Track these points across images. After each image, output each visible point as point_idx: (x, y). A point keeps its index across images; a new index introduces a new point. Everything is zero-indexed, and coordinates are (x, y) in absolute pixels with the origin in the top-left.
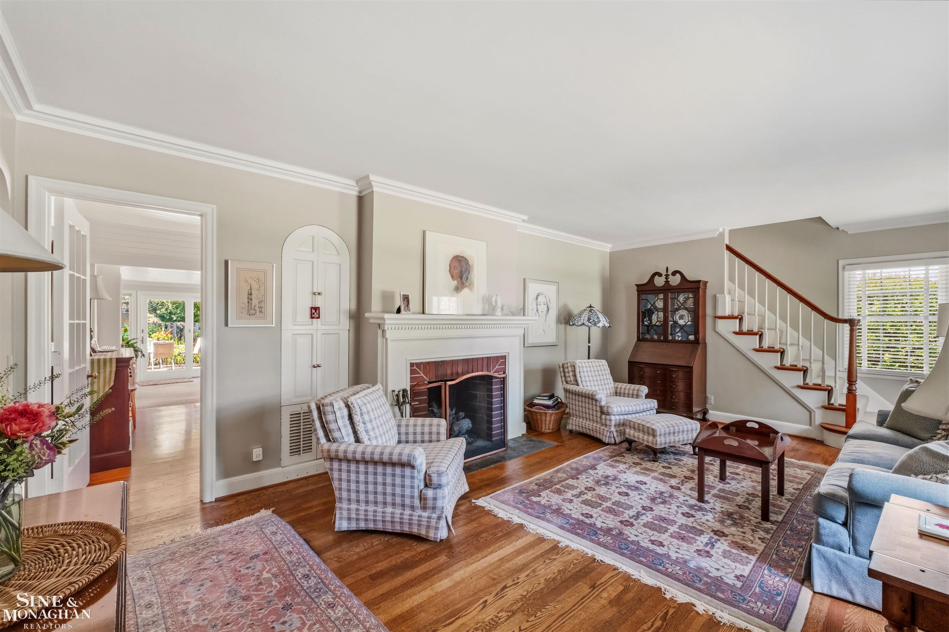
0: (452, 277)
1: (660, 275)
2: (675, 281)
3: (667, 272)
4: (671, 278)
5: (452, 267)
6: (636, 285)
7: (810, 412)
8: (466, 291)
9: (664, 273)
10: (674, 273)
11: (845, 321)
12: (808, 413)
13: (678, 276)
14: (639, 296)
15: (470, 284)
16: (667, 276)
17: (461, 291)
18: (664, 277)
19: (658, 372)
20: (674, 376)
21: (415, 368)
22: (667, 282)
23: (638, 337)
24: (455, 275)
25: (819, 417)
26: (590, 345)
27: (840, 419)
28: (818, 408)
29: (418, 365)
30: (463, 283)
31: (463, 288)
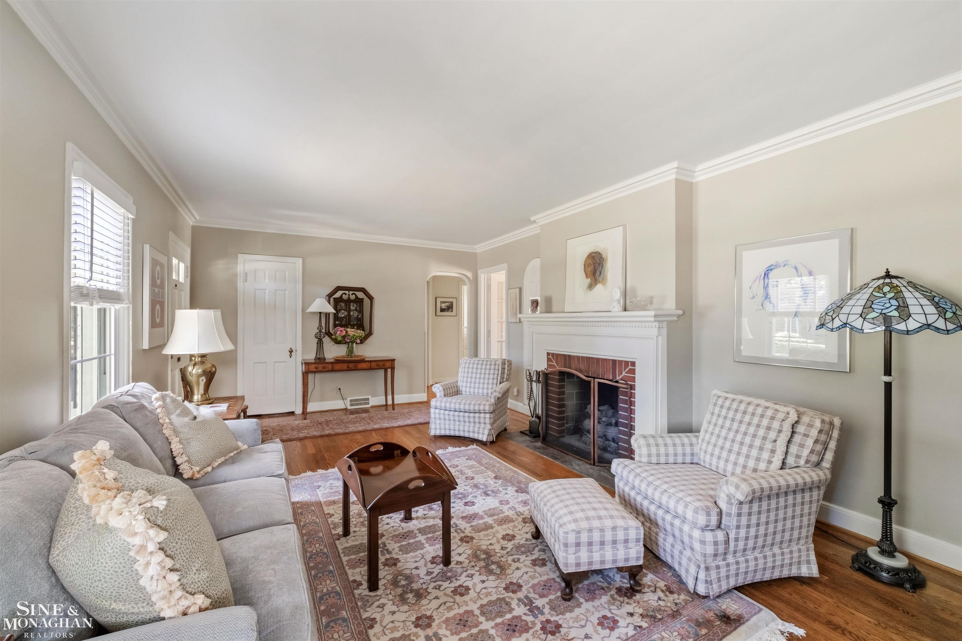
0: (586, 275)
5: (586, 266)
8: (599, 286)
15: (603, 279)
17: (594, 288)
21: (550, 357)
24: (589, 273)
26: (887, 379)
29: (553, 355)
30: (596, 280)
31: (596, 284)
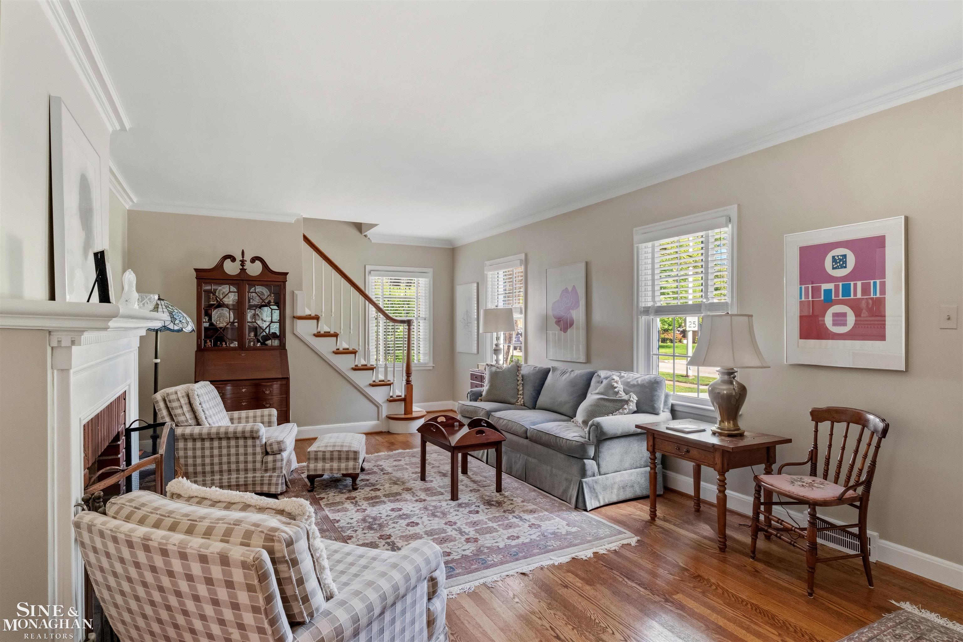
1: (233, 259)
2: (255, 269)
3: (243, 257)
4: (248, 265)
6: (196, 270)
7: (378, 407)
9: (239, 257)
10: (253, 260)
11: (402, 322)
12: (376, 408)
13: (258, 263)
14: (199, 285)
16: (243, 262)
18: (238, 263)
19: (244, 390)
20: (267, 392)
22: (243, 270)
23: (199, 346)
25: (385, 411)
26: (157, 361)
27: (400, 409)
28: (384, 402)
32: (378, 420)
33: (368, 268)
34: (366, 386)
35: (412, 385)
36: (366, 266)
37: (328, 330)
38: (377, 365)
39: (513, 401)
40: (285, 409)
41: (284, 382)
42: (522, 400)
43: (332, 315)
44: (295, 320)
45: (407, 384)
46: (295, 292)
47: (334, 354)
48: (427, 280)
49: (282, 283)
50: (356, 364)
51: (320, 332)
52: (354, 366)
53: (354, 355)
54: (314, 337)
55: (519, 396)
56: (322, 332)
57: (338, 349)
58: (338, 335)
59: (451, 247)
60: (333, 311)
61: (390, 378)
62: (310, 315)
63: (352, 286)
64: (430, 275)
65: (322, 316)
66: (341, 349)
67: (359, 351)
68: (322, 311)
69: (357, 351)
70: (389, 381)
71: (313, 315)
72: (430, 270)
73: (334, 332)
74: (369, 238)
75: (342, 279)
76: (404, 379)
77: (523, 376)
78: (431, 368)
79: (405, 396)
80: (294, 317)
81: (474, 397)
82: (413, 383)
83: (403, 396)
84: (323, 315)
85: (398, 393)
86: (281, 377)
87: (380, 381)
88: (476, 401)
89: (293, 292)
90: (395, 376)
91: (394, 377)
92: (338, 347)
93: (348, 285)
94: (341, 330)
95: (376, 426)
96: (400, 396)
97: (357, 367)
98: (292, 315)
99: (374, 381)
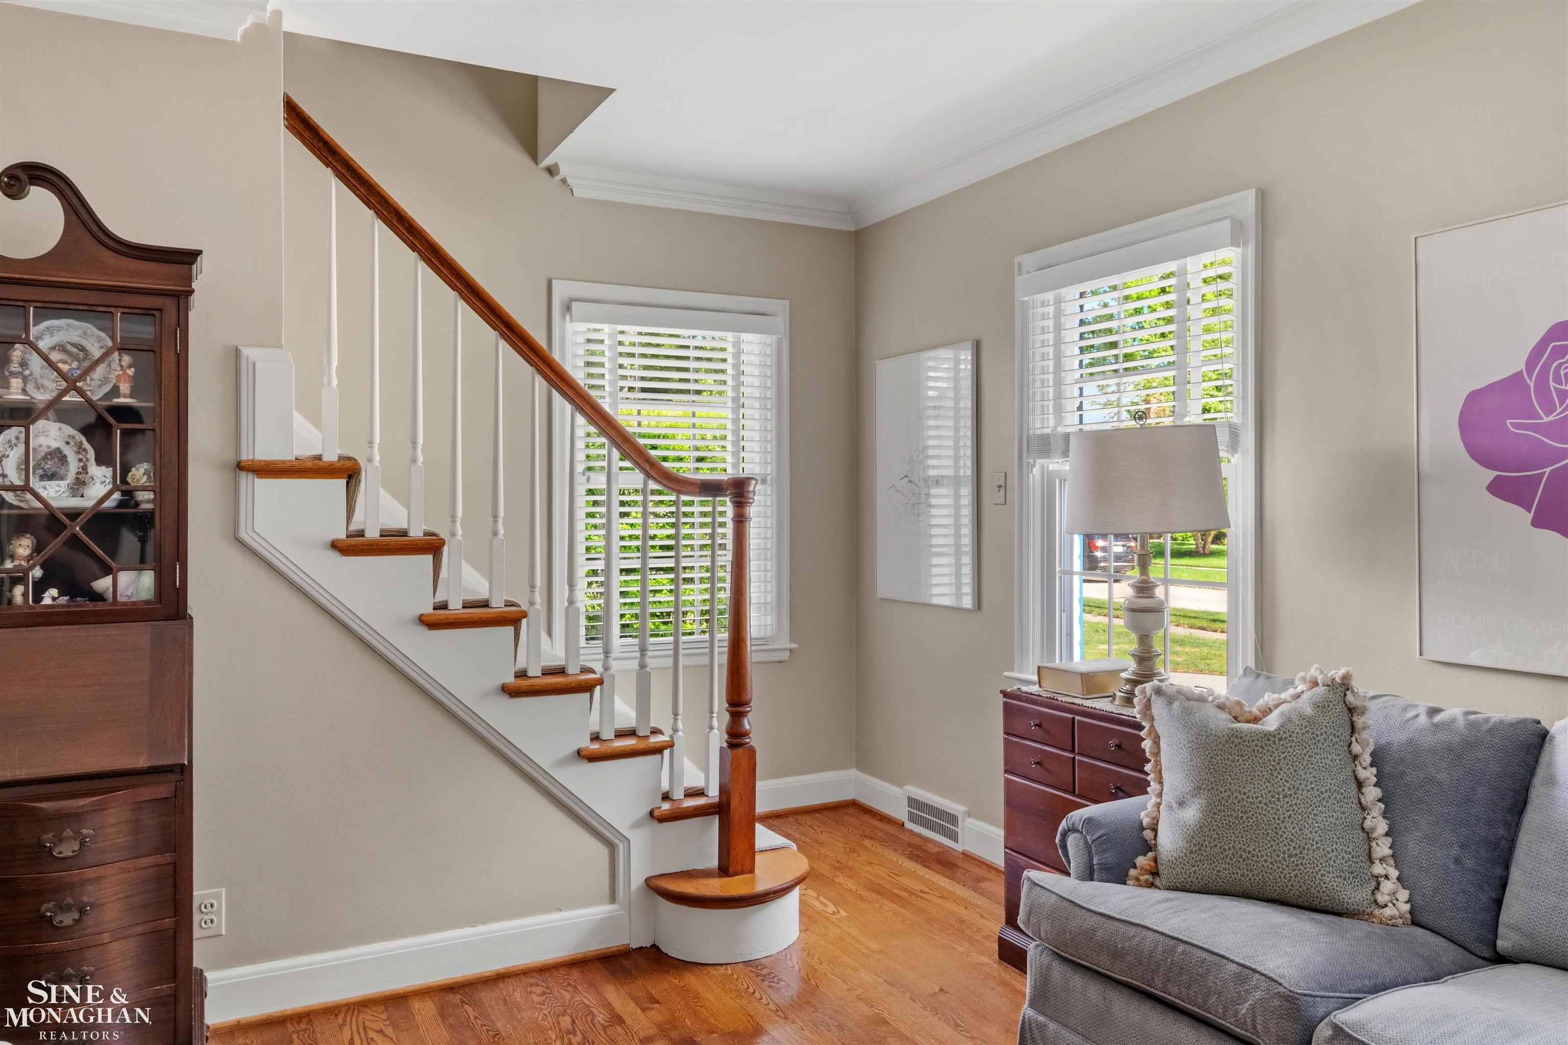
7: (611, 848)
10: (15, 181)
11: (711, 489)
12: (604, 851)
20: (66, 848)
25: (641, 862)
27: (700, 849)
28: (636, 825)
32: (613, 898)
33: (561, 291)
34: (563, 762)
35: (752, 752)
36: (555, 282)
37: (400, 523)
38: (606, 668)
39: (1356, 896)
40: (168, 922)
41: (163, 790)
42: (1404, 895)
43: (414, 460)
44: (245, 479)
45: (732, 746)
46: (246, 351)
47: (423, 631)
48: (770, 339)
49: (169, 304)
50: (521, 664)
51: (361, 534)
52: (510, 679)
53: (510, 629)
54: (335, 556)
55: (1378, 869)
56: (372, 533)
57: (443, 606)
58: (442, 543)
59: (852, 228)
60: (421, 440)
61: (660, 717)
62: (319, 458)
63: (503, 335)
64: (781, 322)
65: (370, 460)
66: (455, 605)
67: (531, 615)
68: (371, 442)
69: (524, 615)
70: (656, 731)
71: (331, 457)
72: (781, 307)
73: (426, 534)
74: (564, 181)
75: (462, 304)
76: (715, 723)
77: (1377, 759)
78: (785, 656)
79: (723, 789)
80: (240, 467)
81: (1110, 857)
82: (755, 740)
83: (714, 793)
84: (377, 458)
85: (693, 777)
86: (143, 762)
87: (620, 734)
88: (1121, 878)
89: (237, 352)
90: (681, 709)
91: (676, 714)
92: (440, 597)
93: (488, 334)
94: (454, 522)
95: (605, 923)
96: (700, 793)
97: (523, 683)
98: (231, 458)
99: (595, 738)
